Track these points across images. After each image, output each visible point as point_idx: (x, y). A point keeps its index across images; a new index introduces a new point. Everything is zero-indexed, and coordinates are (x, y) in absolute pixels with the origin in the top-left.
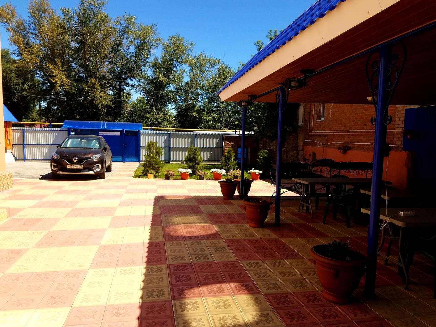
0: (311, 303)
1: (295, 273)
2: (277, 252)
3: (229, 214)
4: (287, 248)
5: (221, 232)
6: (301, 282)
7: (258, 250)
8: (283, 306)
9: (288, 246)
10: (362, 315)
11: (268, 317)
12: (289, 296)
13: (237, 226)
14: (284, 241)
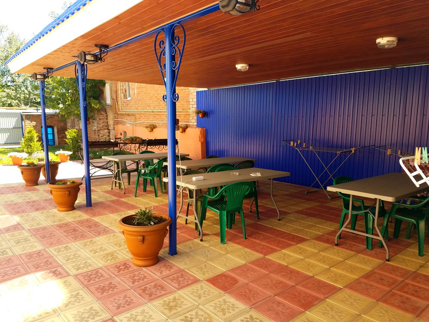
0: (121, 272)
1: (106, 247)
2: (89, 232)
3: (34, 202)
4: (99, 226)
5: (23, 222)
6: (112, 255)
7: (67, 233)
8: (94, 281)
9: (100, 224)
10: (166, 271)
11: (78, 296)
12: (100, 271)
13: (43, 213)
14: (96, 219)
